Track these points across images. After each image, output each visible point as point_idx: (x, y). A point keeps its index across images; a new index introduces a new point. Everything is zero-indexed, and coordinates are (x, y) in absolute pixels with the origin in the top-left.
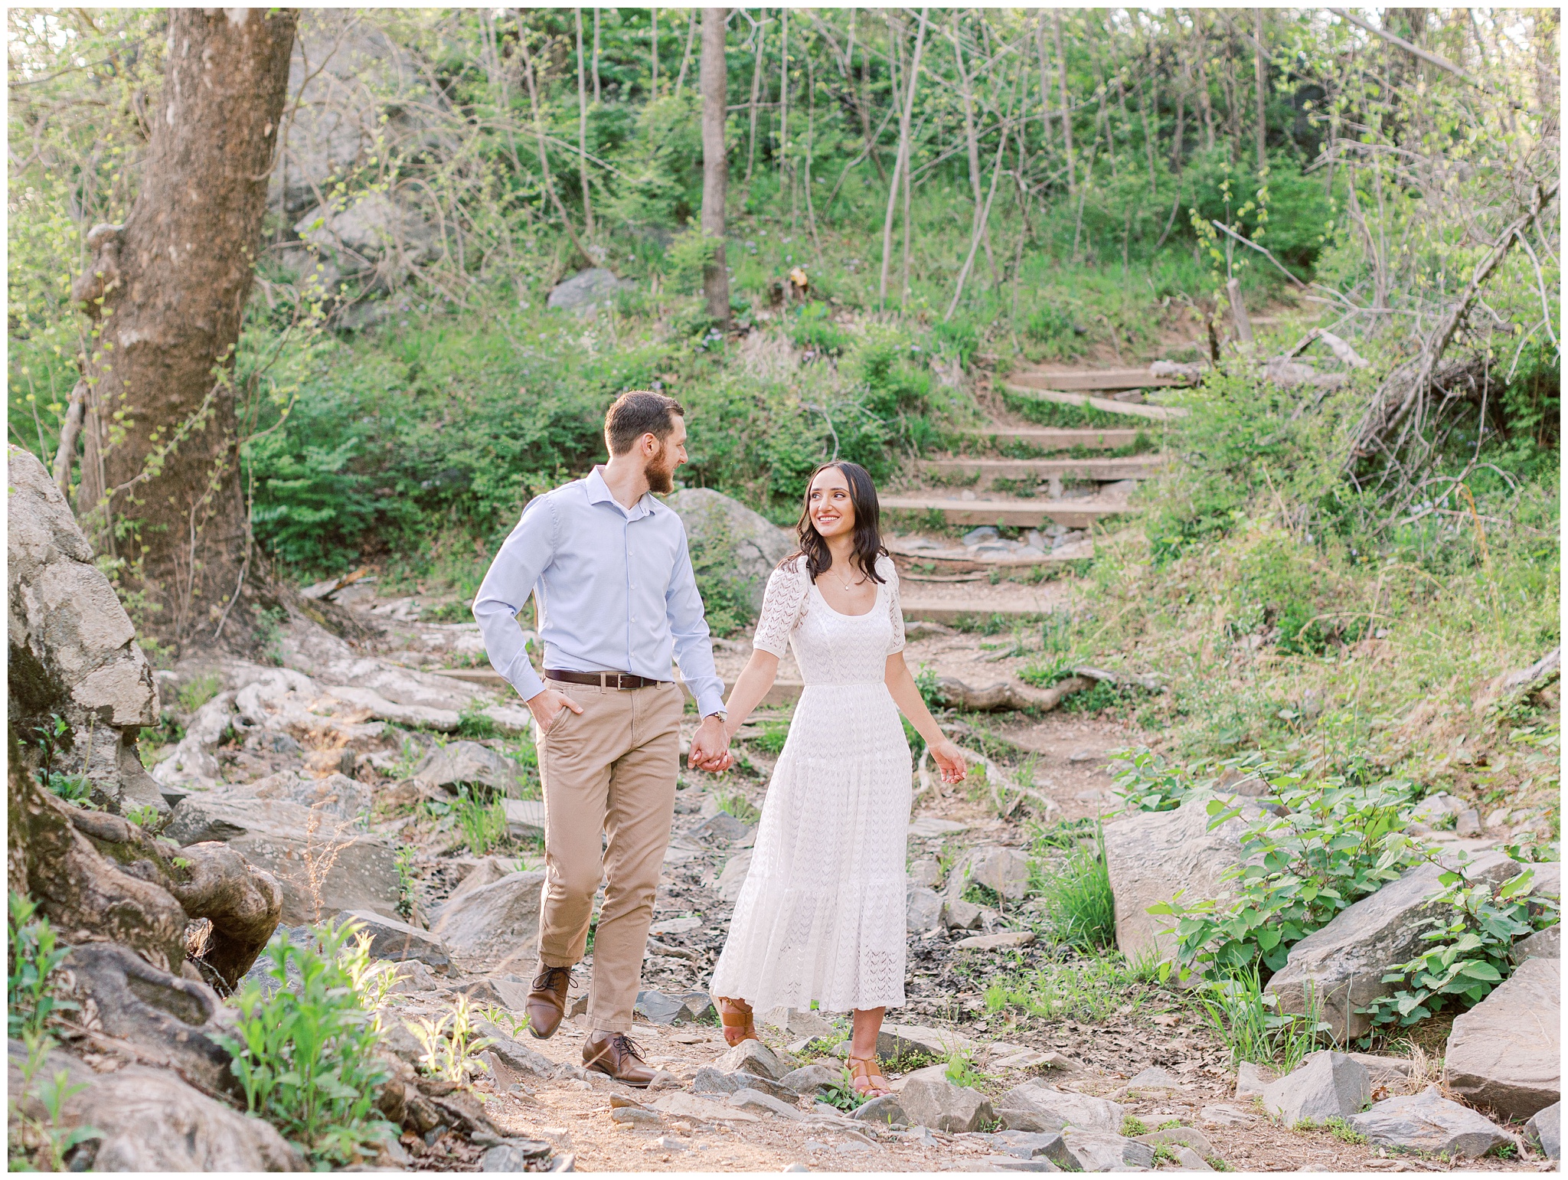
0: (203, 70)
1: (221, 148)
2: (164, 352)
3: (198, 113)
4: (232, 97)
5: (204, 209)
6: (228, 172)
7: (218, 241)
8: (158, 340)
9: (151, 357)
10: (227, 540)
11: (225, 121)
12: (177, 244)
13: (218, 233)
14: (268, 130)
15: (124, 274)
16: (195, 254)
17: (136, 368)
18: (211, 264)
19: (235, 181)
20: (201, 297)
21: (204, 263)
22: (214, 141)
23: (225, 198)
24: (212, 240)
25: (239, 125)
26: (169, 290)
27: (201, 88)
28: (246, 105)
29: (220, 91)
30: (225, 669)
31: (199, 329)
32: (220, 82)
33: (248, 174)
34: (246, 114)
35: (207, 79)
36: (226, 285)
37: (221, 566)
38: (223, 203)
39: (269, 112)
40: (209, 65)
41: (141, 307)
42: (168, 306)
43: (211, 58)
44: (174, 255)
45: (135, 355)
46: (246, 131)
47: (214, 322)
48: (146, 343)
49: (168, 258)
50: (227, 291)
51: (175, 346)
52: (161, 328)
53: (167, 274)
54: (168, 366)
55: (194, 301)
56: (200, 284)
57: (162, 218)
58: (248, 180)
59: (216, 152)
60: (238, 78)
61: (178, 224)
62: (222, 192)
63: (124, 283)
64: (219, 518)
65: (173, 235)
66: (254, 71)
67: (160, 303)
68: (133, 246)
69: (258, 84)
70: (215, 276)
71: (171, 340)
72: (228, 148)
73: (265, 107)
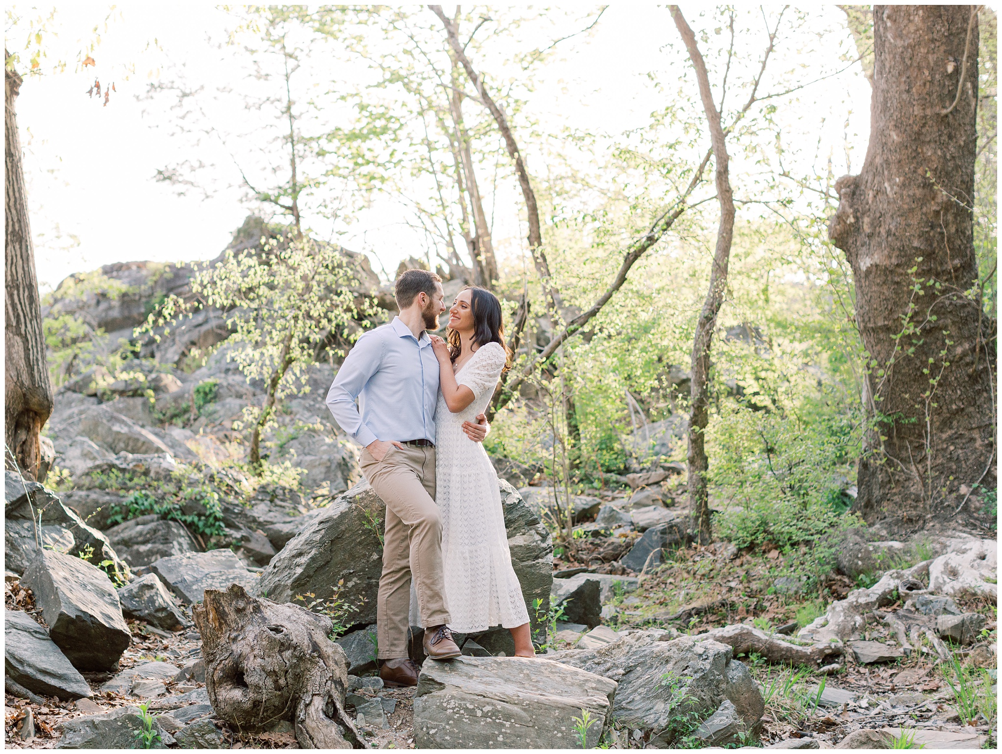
0: (885, 28)
1: (908, 91)
2: (891, 272)
3: (888, 65)
4: (909, 45)
5: (904, 146)
6: (917, 111)
7: (920, 171)
8: (887, 262)
9: (883, 278)
10: (979, 427)
11: (908, 68)
12: (889, 180)
13: (920, 164)
14: (950, 68)
15: (856, 211)
16: (903, 186)
17: (874, 288)
18: (919, 192)
19: (925, 117)
20: (914, 221)
21: (911, 193)
22: (903, 87)
23: (919, 134)
24: (915, 172)
25: (919, 68)
26: (888, 220)
27: (887, 44)
28: (923, 50)
29: (900, 43)
30: (943, 539)
31: (916, 248)
32: (899, 36)
33: (937, 109)
34: (926, 58)
35: (889, 36)
36: (935, 208)
37: (974, 451)
38: (918, 138)
39: (948, 53)
40: (889, 24)
41: (870, 236)
42: (889, 232)
43: (889, 17)
44: (889, 189)
45: (872, 276)
46: (927, 73)
47: (929, 241)
48: (877, 266)
49: (885, 193)
50: (937, 213)
51: (898, 265)
52: (886, 252)
53: (885, 206)
54: (897, 283)
55: (908, 225)
56: (911, 210)
57: (878, 160)
58: (938, 114)
59: (905, 96)
60: (912, 28)
61: (887, 162)
62: (916, 129)
63: (857, 218)
64: (971, 409)
65: (886, 173)
66: (924, 20)
67: (883, 231)
68: (863, 188)
69: (930, 30)
70: (923, 201)
71: (894, 261)
72: (914, 90)
73: (943, 48)
